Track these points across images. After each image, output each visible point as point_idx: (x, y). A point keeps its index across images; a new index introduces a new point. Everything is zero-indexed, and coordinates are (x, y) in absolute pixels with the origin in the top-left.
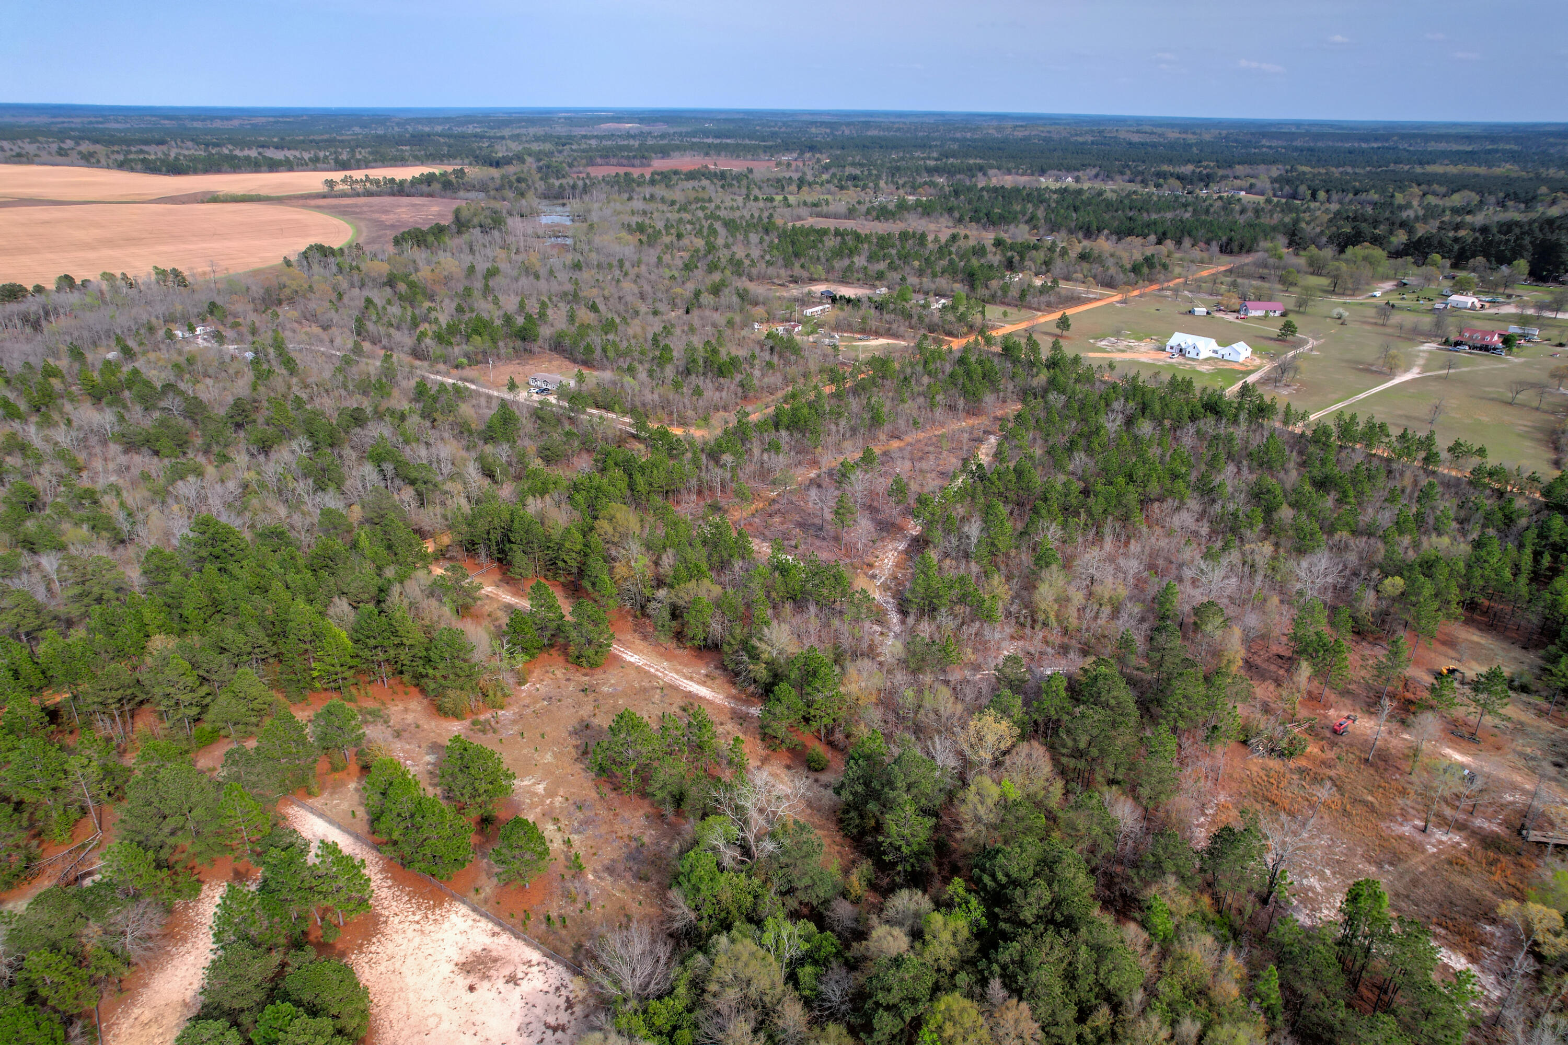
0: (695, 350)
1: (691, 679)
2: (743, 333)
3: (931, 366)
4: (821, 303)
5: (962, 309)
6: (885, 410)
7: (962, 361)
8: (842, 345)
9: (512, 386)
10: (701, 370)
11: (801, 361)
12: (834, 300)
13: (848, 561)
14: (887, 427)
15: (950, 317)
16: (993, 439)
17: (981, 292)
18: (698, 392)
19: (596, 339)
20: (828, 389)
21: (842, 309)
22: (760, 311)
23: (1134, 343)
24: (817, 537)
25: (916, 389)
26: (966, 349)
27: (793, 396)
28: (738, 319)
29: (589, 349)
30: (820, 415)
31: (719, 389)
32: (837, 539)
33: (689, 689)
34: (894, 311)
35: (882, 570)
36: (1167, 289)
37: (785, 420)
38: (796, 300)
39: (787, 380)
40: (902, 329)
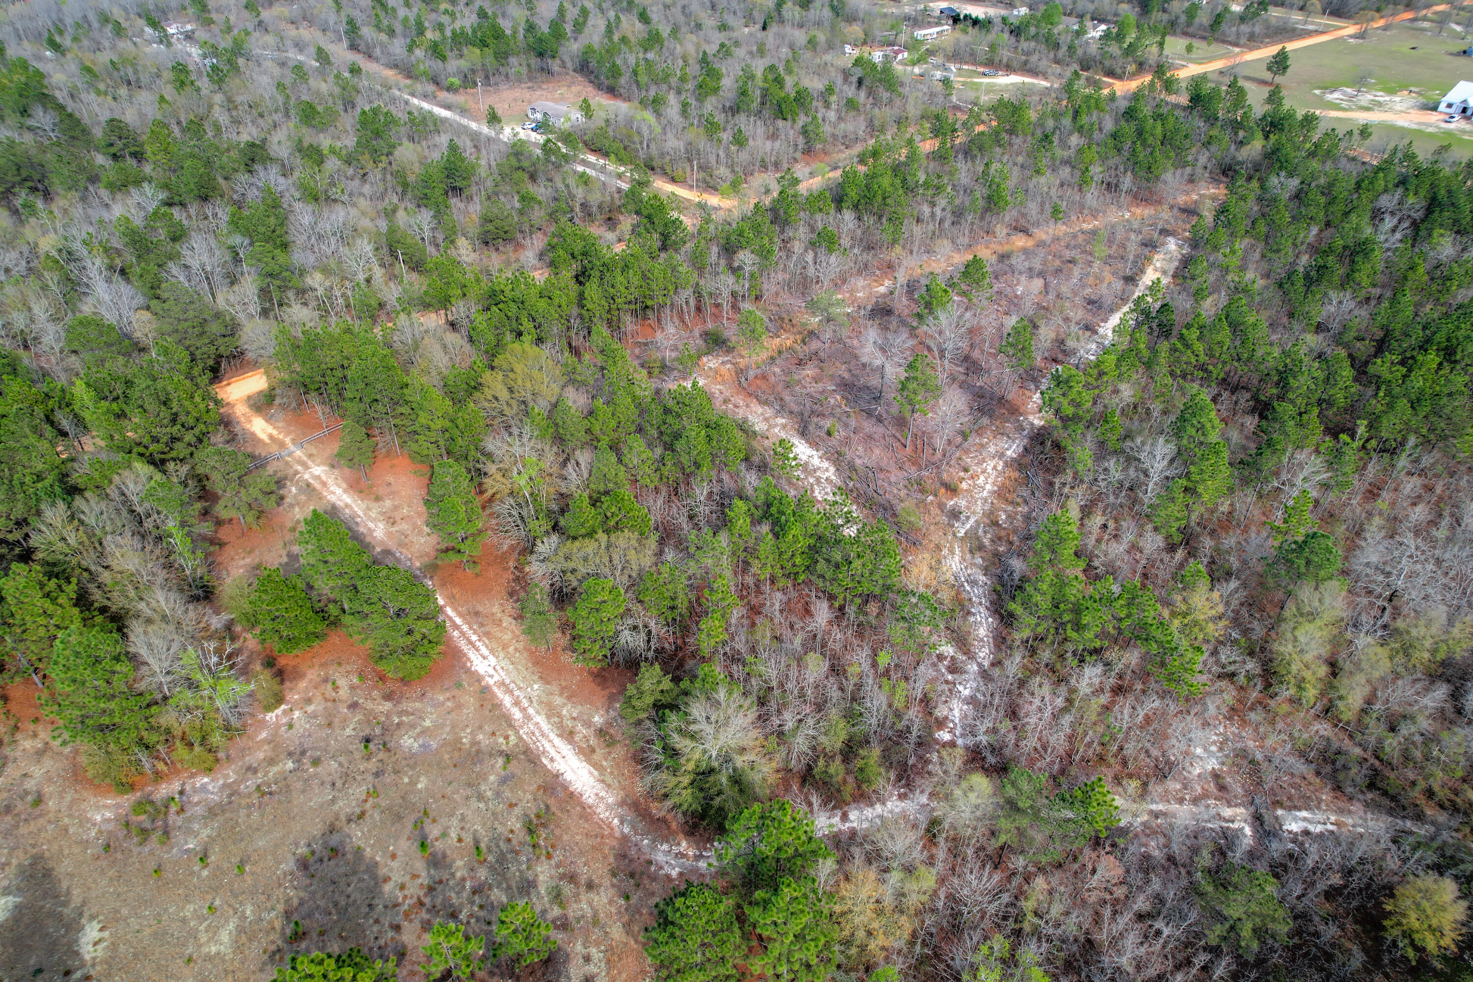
0: (752, 77)
1: (569, 735)
2: (828, 57)
3: (1084, 120)
4: (938, 24)
5: (1131, 37)
6: (1012, 182)
7: (1130, 114)
8: (957, 80)
9: (493, 119)
10: (755, 105)
11: (898, 102)
12: (956, 19)
13: (913, 472)
14: (1010, 215)
15: (1114, 49)
16: (1172, 244)
17: (1156, 16)
18: (739, 140)
19: (630, 58)
20: (928, 146)
21: (965, 32)
22: (856, 30)
23: (1382, 97)
24: (869, 414)
25: (1060, 153)
26: (1136, 97)
27: (875, 154)
28: (821, 37)
29: (615, 72)
30: (909, 189)
31: (773, 136)
32: (901, 422)
33: (559, 766)
34: (1035, 37)
35: (972, 501)
36: (1425, 19)
37: (853, 194)
38: (907, 18)
39: (873, 128)
40: (1044, 63)
